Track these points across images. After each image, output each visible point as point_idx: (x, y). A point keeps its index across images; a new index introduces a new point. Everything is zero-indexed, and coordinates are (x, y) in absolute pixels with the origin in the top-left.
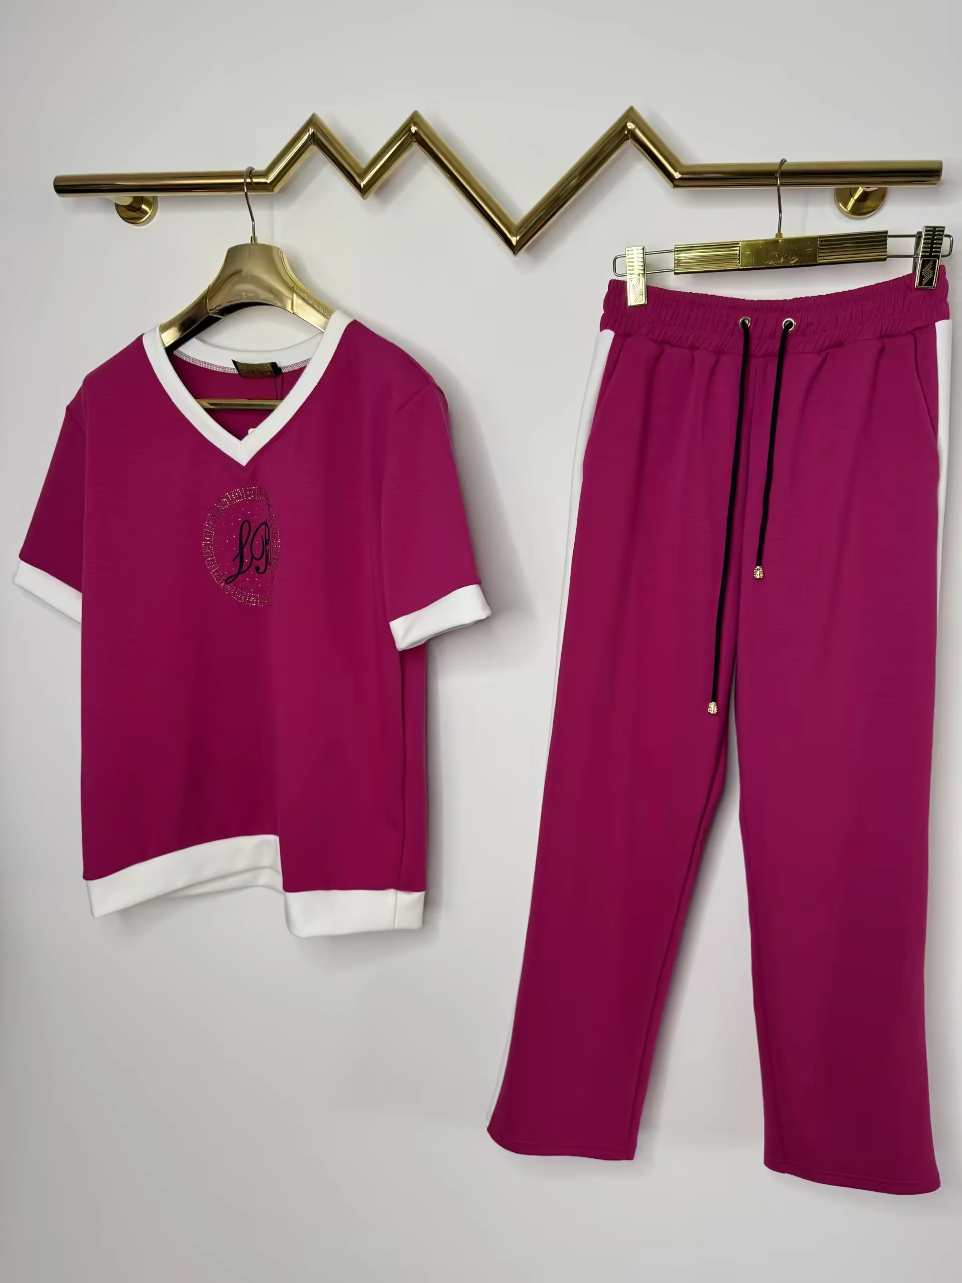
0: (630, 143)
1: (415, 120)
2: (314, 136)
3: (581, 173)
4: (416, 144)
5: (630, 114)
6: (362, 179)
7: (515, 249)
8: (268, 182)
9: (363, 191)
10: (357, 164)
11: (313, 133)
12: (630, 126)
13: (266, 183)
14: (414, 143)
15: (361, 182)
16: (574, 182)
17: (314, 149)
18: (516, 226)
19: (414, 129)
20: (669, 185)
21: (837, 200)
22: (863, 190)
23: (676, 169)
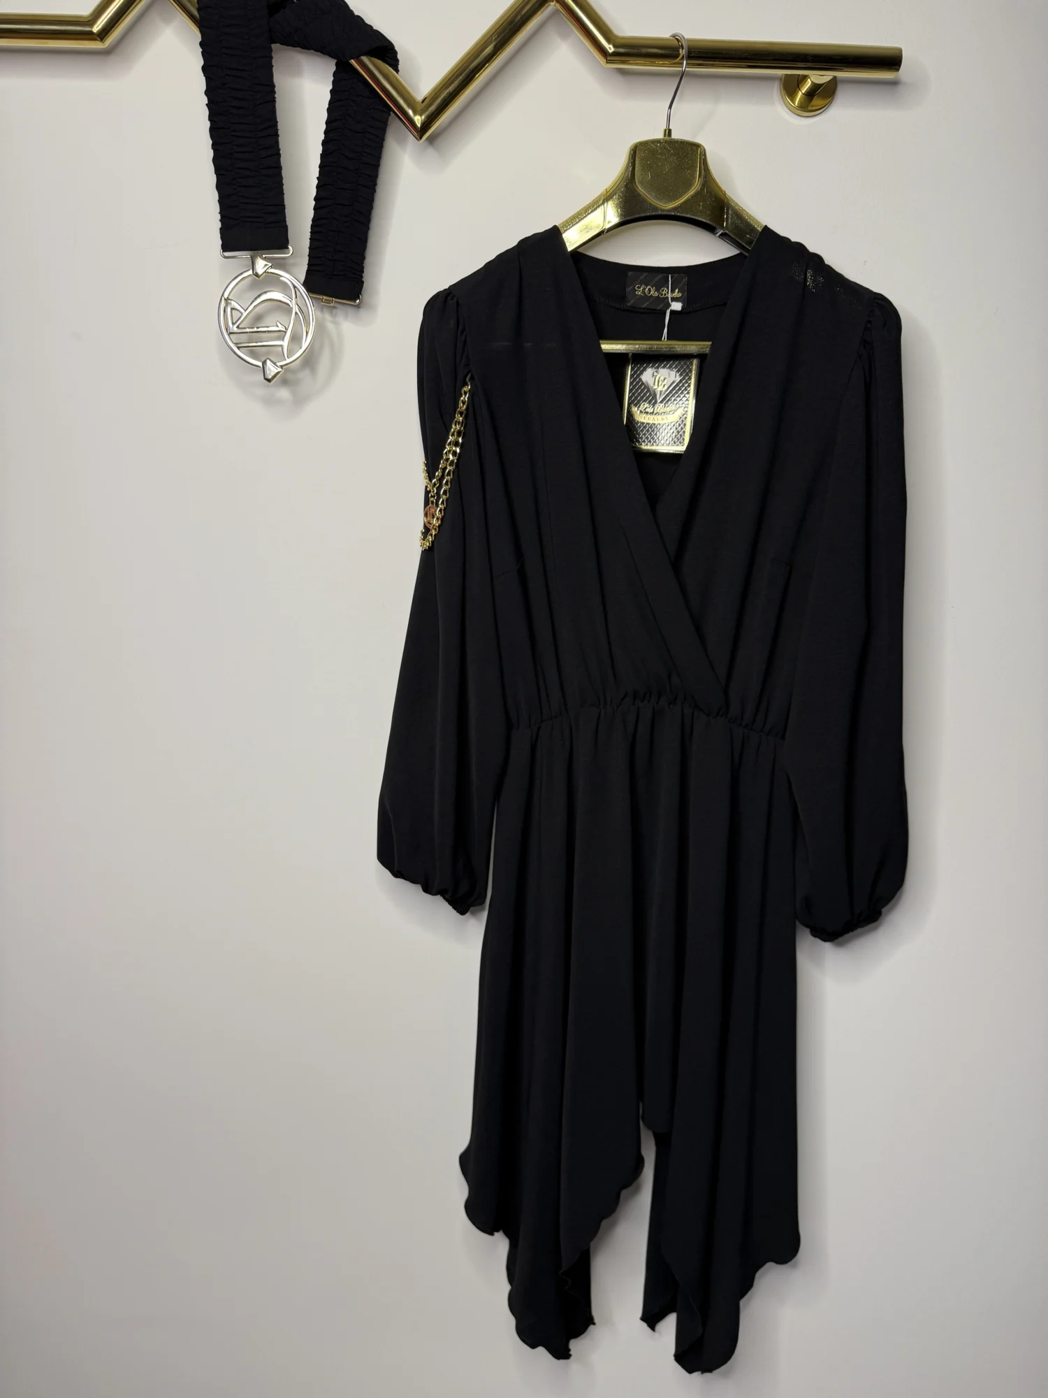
7: (420, 133)
8: (96, 28)
18: (419, 102)
20: (602, 60)
21: (783, 91)
22: (812, 82)
23: (609, 41)
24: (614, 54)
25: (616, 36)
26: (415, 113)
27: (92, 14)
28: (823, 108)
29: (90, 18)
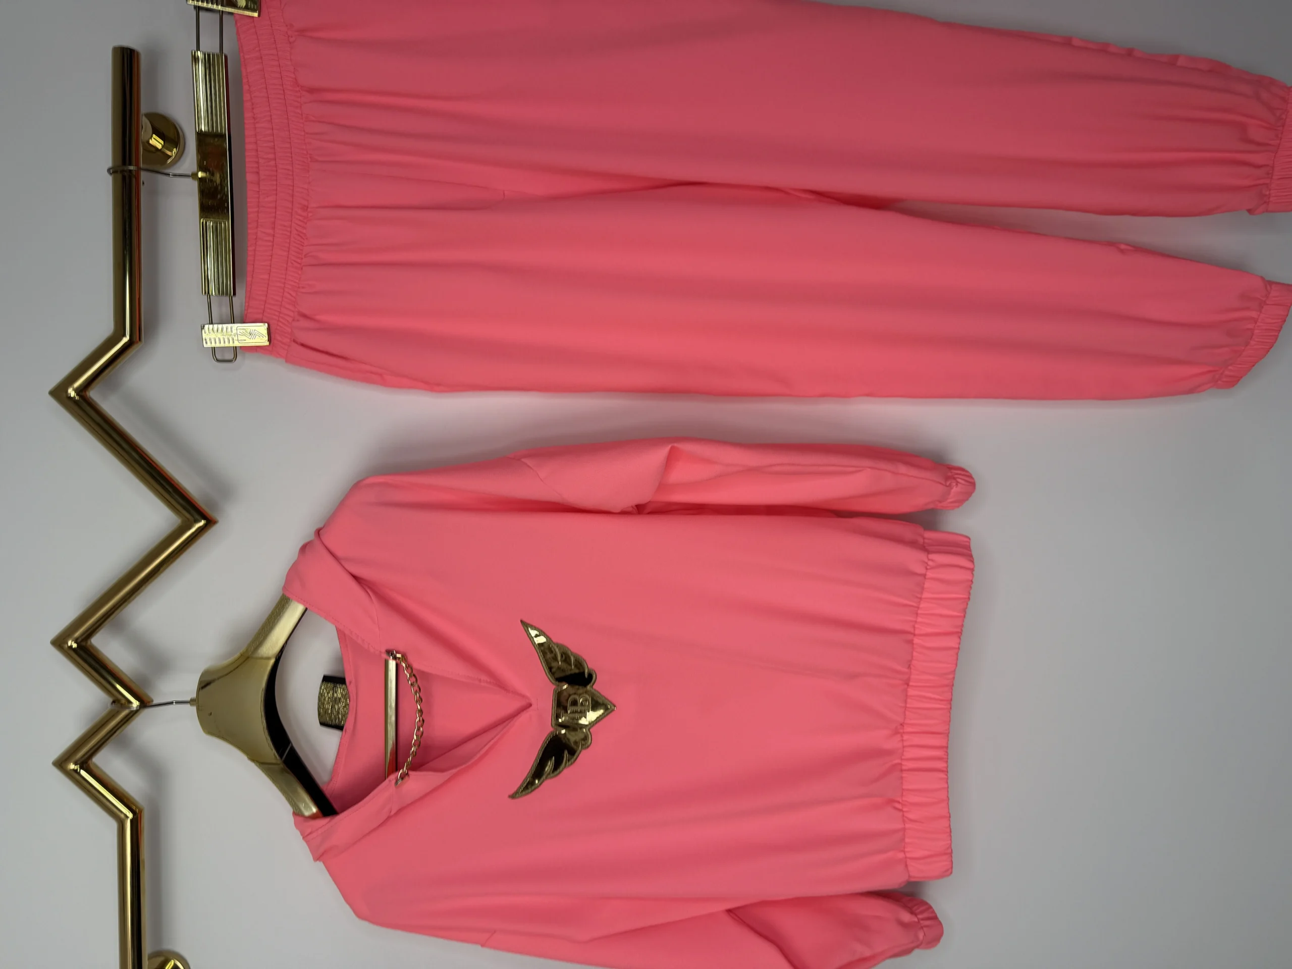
0: (91, 394)
1: (60, 642)
2: (80, 762)
4: (90, 640)
5: (58, 393)
7: (210, 522)
8: (130, 815)
11: (76, 764)
12: (72, 393)
13: (132, 821)
18: (183, 522)
19: (72, 644)
20: (138, 344)
23: (119, 341)
24: (132, 334)
27: (115, 816)
29: (120, 819)
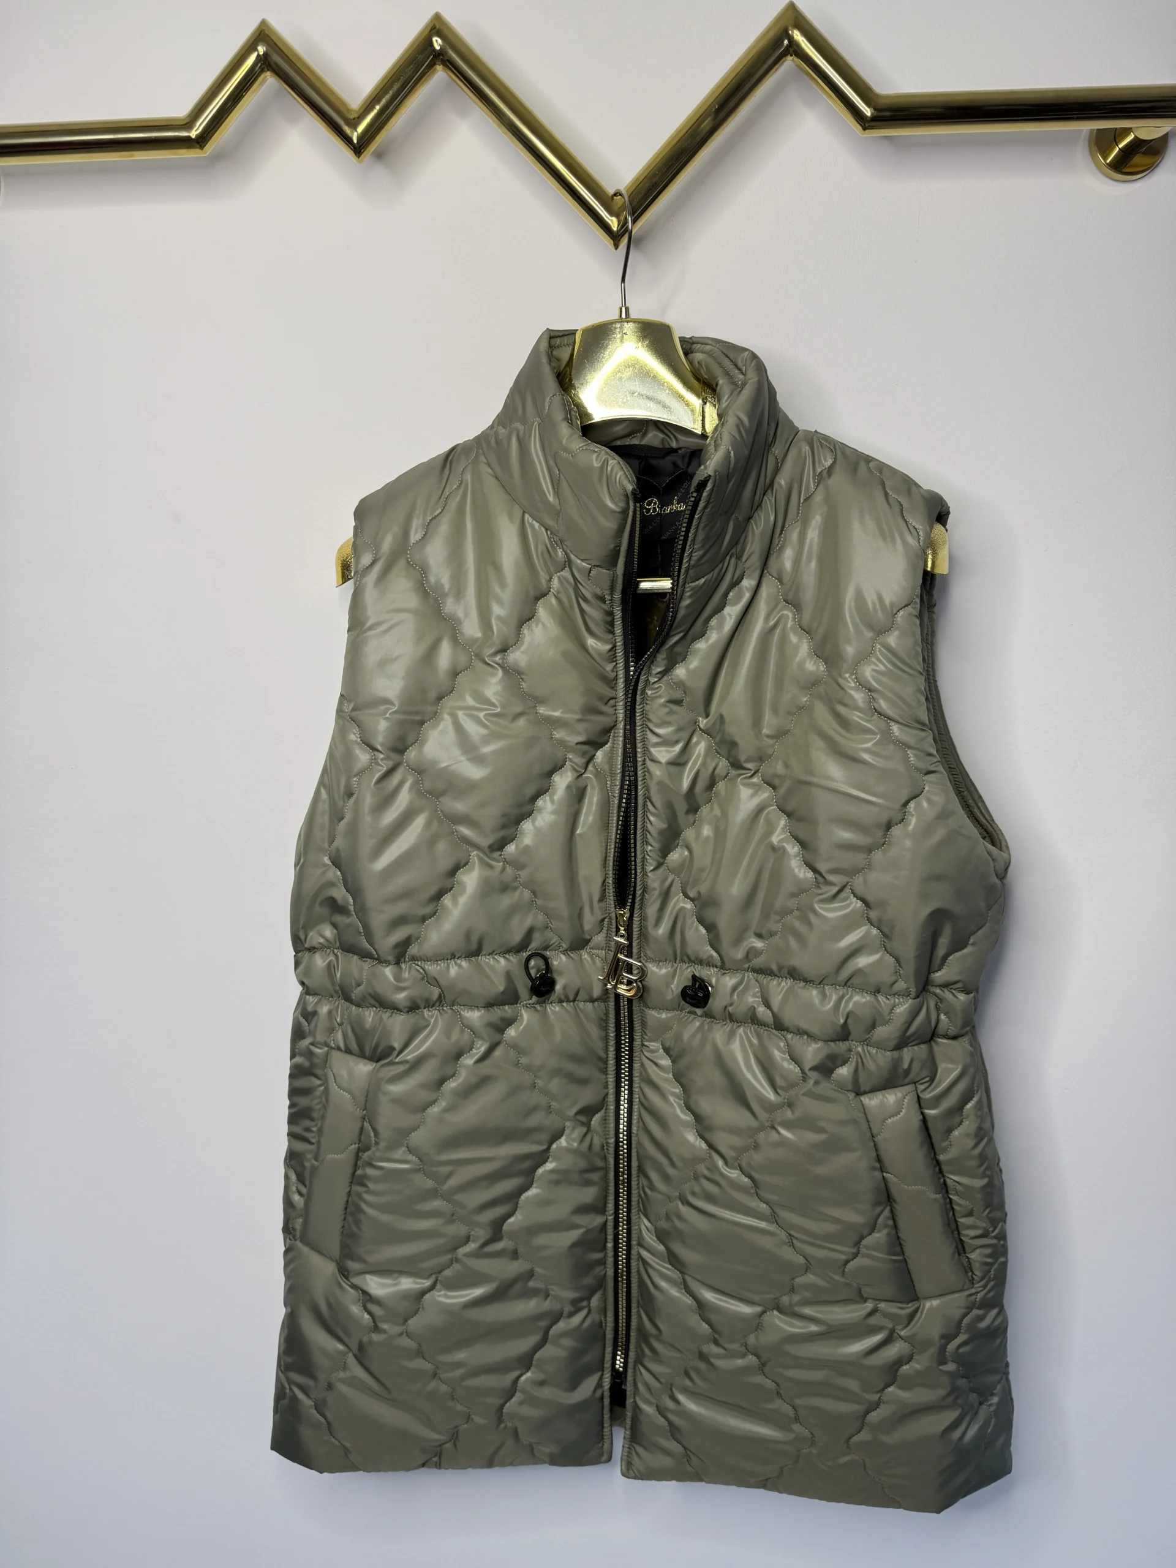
0: (789, 62)
1: (437, 27)
2: (269, 59)
3: (718, 111)
4: (441, 66)
5: (792, 13)
6: (354, 127)
7: (615, 238)
8: (193, 134)
9: (358, 149)
10: (344, 104)
11: (266, 54)
12: (792, 33)
13: (189, 137)
14: (439, 68)
15: (353, 134)
16: (707, 124)
17: (269, 82)
18: (614, 199)
19: (437, 43)
20: (856, 128)
21: (1095, 148)
22: (1136, 136)
23: (868, 103)
24: (874, 119)
25: (877, 96)
26: (611, 213)
27: (190, 115)
28: (1147, 169)
29: (188, 121)
